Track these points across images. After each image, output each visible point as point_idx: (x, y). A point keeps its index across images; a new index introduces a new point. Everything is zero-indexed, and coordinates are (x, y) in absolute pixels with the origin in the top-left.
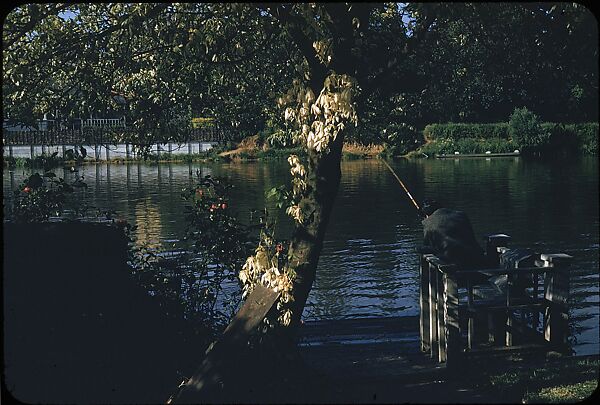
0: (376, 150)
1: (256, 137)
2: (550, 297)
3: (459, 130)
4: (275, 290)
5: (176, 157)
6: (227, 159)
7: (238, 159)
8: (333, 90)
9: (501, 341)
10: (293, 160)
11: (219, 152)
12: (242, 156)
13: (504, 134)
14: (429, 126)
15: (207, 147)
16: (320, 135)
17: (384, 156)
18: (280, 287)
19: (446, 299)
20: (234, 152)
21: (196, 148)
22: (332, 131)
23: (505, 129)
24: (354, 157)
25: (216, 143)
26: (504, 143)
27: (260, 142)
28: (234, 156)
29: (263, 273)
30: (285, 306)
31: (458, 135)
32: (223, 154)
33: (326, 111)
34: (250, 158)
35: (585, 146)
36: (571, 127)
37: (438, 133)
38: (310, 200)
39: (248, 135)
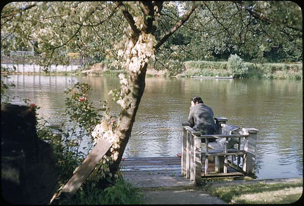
0: (161, 73)
1: (101, 64)
2: (246, 149)
3: (203, 64)
4: (110, 142)
5: (59, 73)
6: (86, 74)
7: (91, 75)
8: (143, 42)
9: (221, 170)
10: (121, 76)
11: (81, 71)
12: (93, 73)
13: (225, 68)
14: (188, 62)
15: (75, 68)
16: (136, 64)
17: (165, 76)
18: (112, 141)
19: (195, 149)
20: (89, 71)
21: (69, 68)
22: (142, 63)
23: (226, 65)
24: (150, 76)
25: (80, 66)
26: (225, 72)
27: (103, 66)
28: (89, 73)
29: (104, 133)
30: (115, 150)
31: (202, 67)
32: (84, 72)
33: (139, 53)
34: (97, 74)
35: (265, 75)
36: (259, 65)
37: (193, 66)
38: (130, 97)
39: (96, 62)
